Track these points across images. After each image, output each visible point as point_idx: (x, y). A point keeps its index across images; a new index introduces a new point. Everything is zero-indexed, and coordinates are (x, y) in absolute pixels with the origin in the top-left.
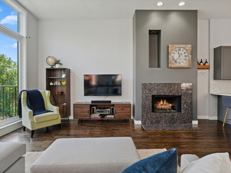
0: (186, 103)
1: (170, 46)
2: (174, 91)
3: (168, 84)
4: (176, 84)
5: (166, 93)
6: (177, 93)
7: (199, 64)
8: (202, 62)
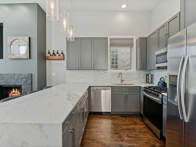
0: (25, 93)
1: (9, 38)
2: (14, 81)
3: (8, 74)
4: (16, 74)
5: (7, 83)
6: (17, 83)
7: (55, 55)
8: (58, 53)
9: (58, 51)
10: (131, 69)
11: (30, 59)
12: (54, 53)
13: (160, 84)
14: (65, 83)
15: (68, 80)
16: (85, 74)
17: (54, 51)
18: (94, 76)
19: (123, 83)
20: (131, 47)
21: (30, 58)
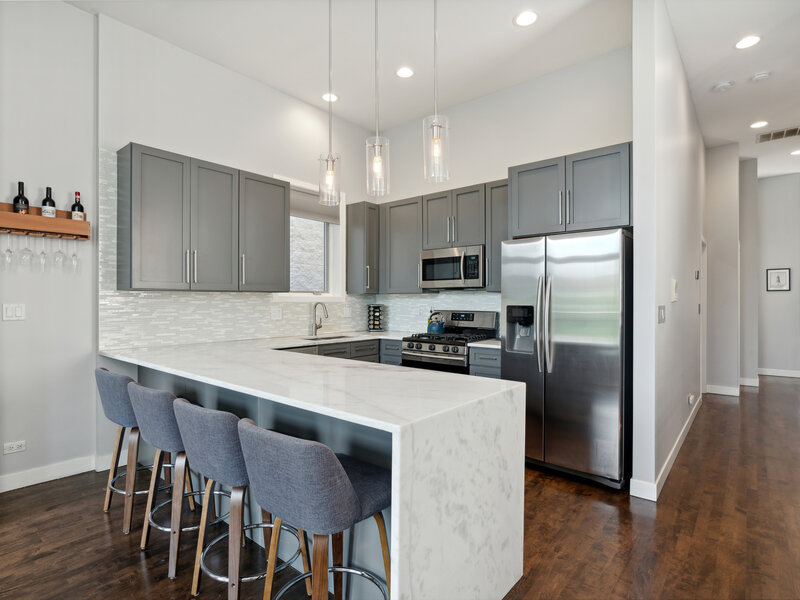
7: (30, 210)
8: (49, 202)
9: (49, 190)
10: (327, 291)
12: (26, 196)
13: (434, 328)
15: (111, 337)
17: (21, 185)
18: (229, 316)
19: (321, 333)
20: (328, 224)
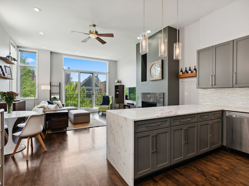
1: (150, 64)
2: (152, 99)
6: (154, 101)
7: (187, 72)
8: (190, 70)
9: (190, 67)
11: (163, 80)
12: (186, 71)
14: (198, 104)
15: (202, 101)
16: (226, 94)
17: (186, 68)
21: (163, 78)
